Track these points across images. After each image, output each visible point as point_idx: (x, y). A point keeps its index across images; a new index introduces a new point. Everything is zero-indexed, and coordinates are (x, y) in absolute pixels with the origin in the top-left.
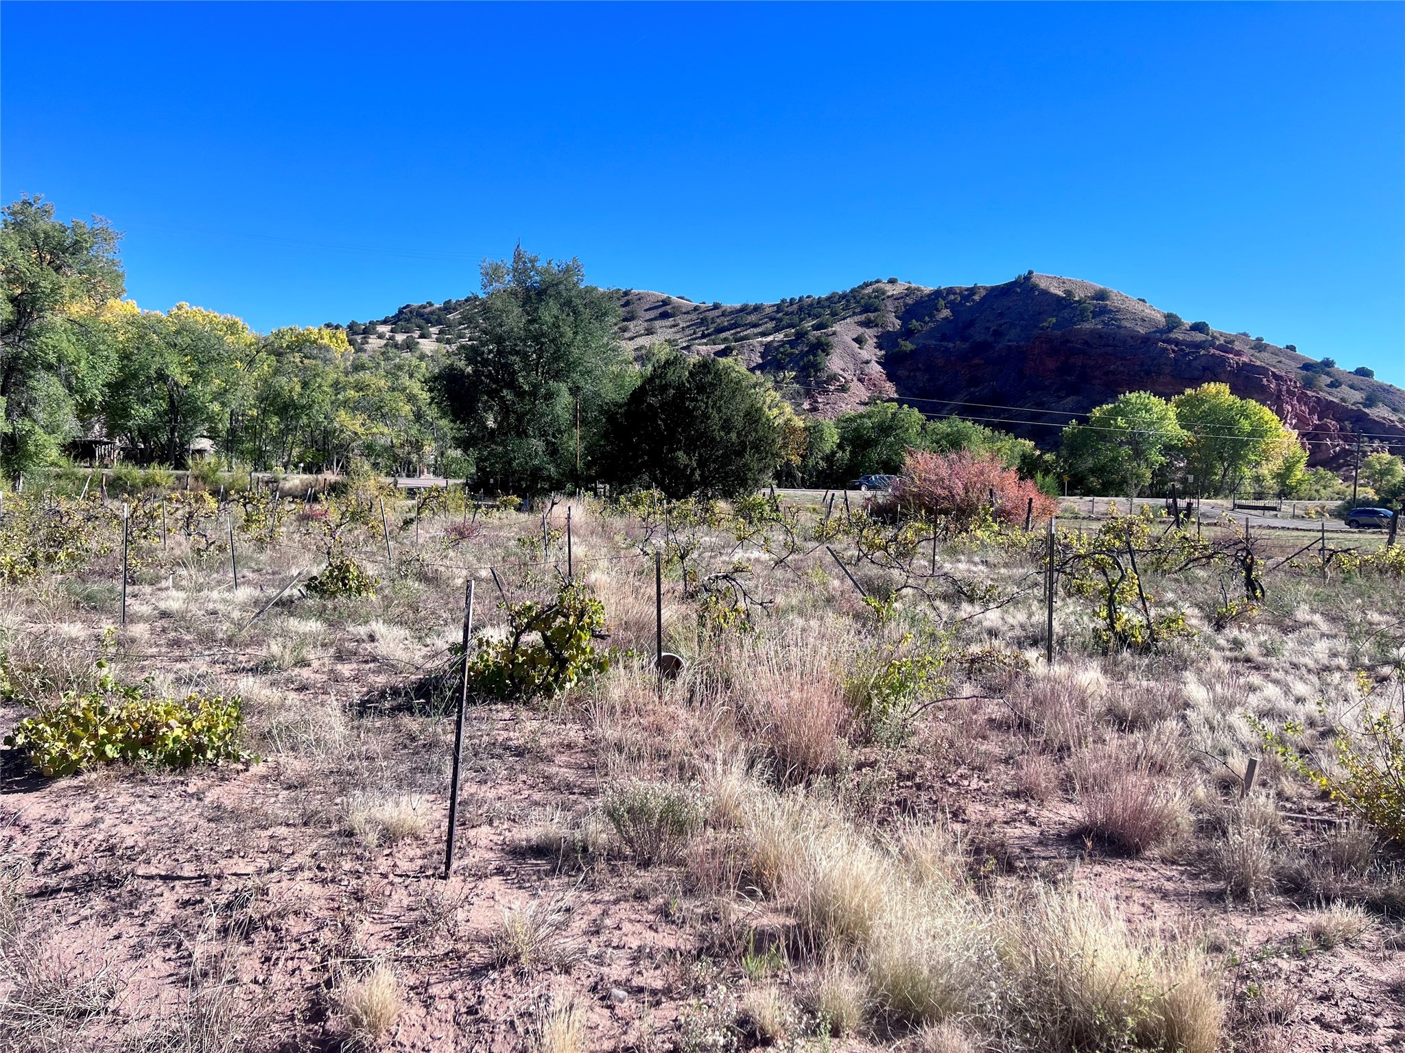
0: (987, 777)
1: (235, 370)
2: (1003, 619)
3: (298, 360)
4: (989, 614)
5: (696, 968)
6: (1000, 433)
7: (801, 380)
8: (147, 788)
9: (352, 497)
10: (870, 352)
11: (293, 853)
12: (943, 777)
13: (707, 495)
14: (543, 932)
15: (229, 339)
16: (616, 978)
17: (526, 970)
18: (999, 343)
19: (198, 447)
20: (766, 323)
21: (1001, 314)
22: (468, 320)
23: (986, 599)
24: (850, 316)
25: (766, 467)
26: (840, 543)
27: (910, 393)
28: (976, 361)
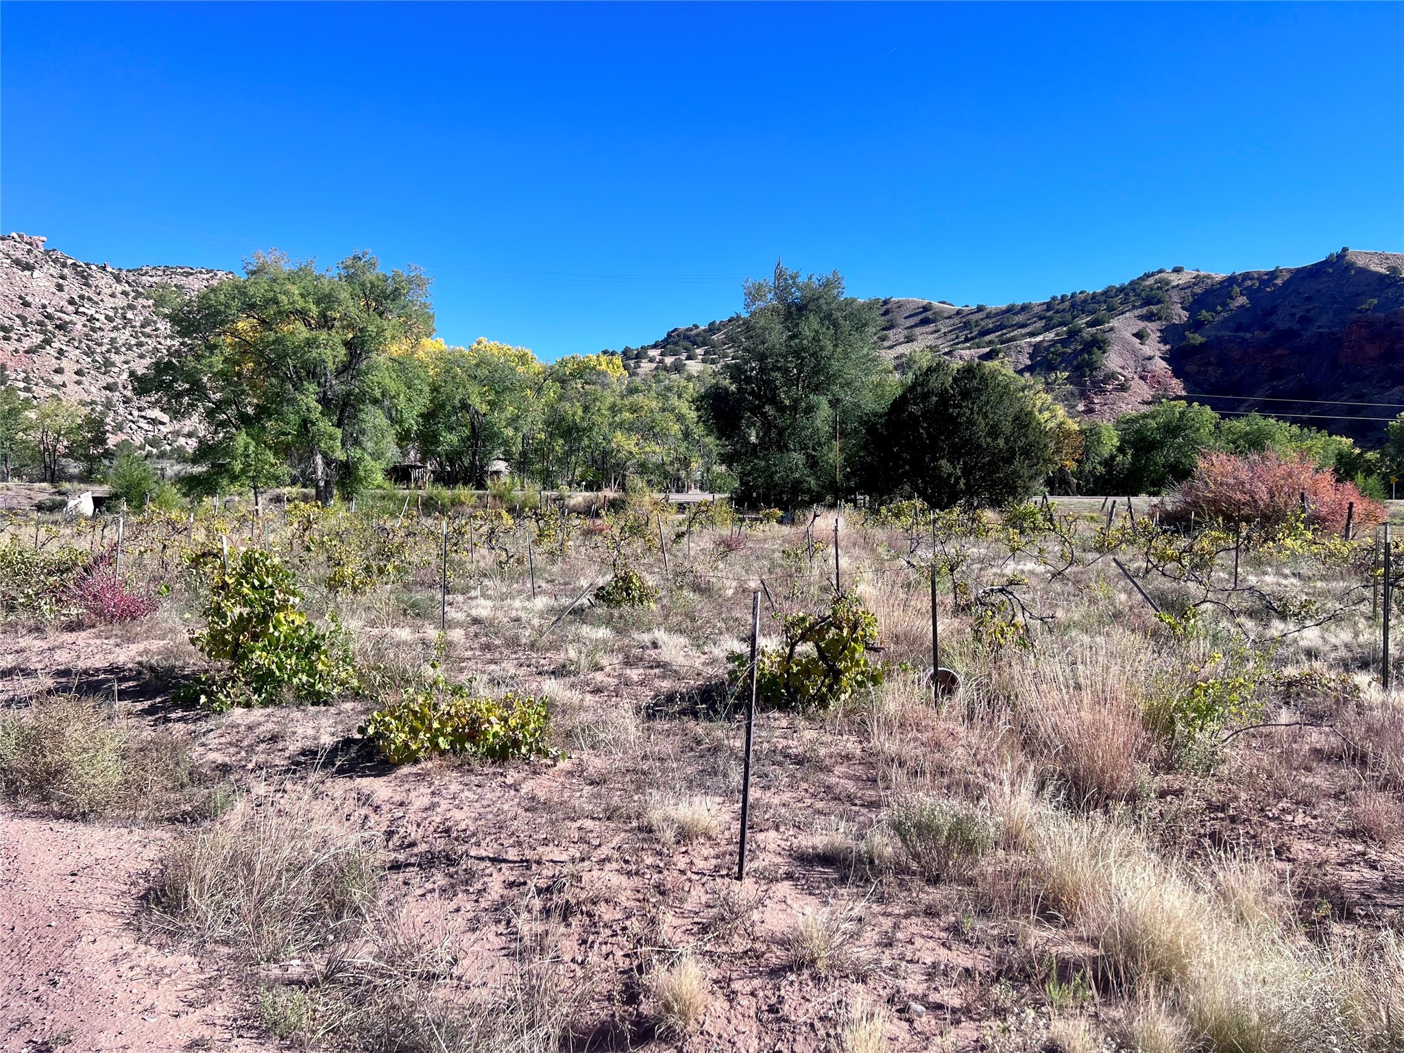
0: (1314, 813)
1: (525, 398)
2: (1323, 638)
3: (579, 386)
4: (1306, 633)
5: (996, 990)
6: (1310, 431)
7: (1075, 380)
8: (473, 778)
9: (631, 513)
10: (1153, 348)
11: (600, 845)
12: (1262, 810)
13: (972, 504)
14: (838, 939)
15: (520, 369)
16: (912, 992)
17: (823, 975)
18: (1306, 330)
19: (495, 469)
20: (1035, 322)
21: (1309, 299)
22: (731, 339)
23: (1302, 615)
24: (1129, 310)
25: (1037, 474)
26: (1125, 554)
27: (1199, 390)
28: (1279, 351)
